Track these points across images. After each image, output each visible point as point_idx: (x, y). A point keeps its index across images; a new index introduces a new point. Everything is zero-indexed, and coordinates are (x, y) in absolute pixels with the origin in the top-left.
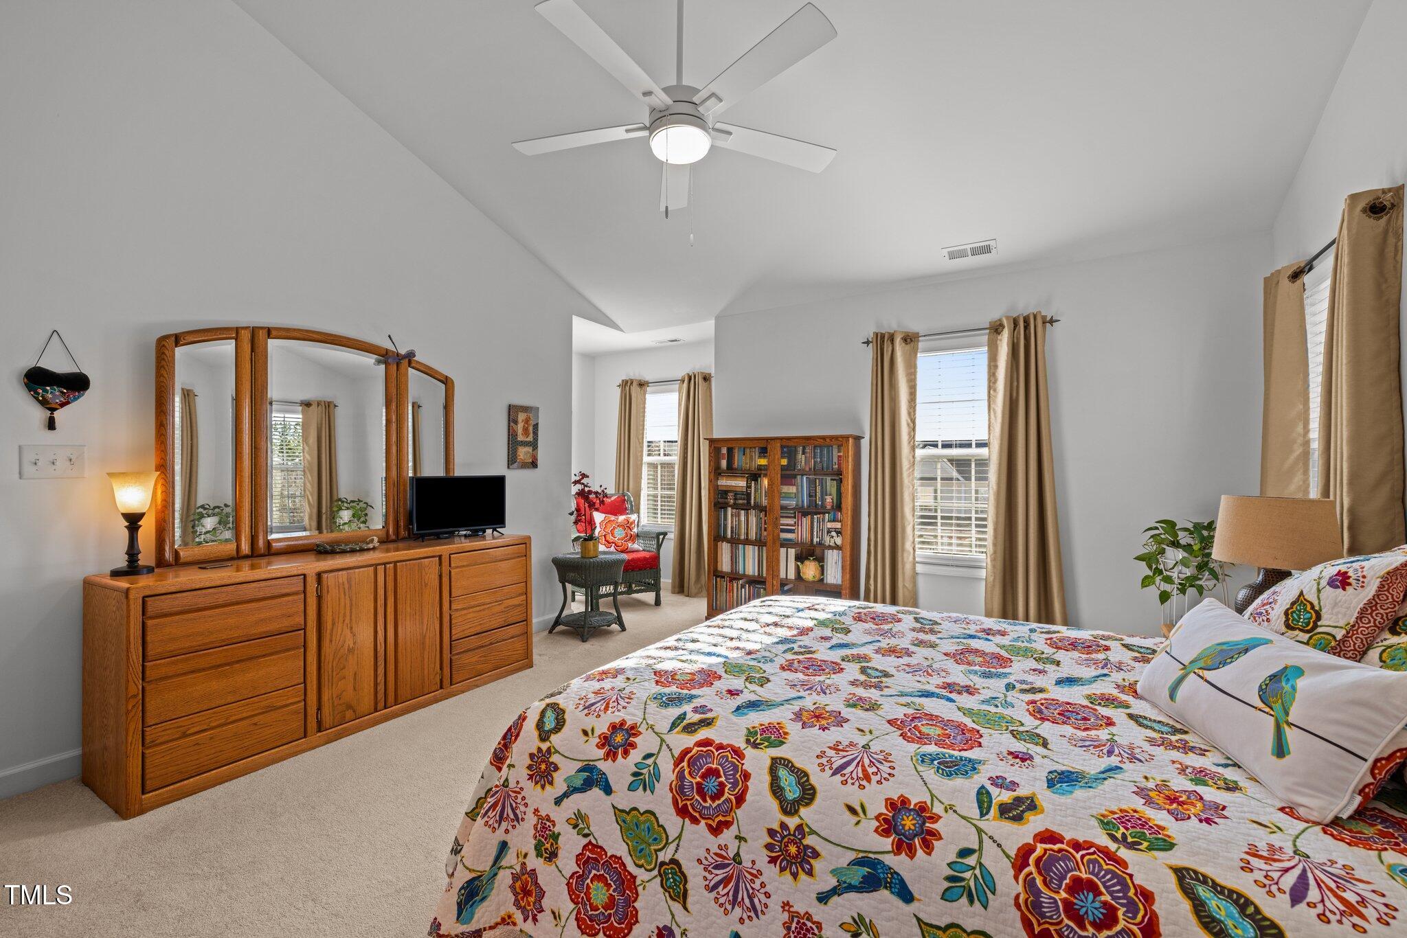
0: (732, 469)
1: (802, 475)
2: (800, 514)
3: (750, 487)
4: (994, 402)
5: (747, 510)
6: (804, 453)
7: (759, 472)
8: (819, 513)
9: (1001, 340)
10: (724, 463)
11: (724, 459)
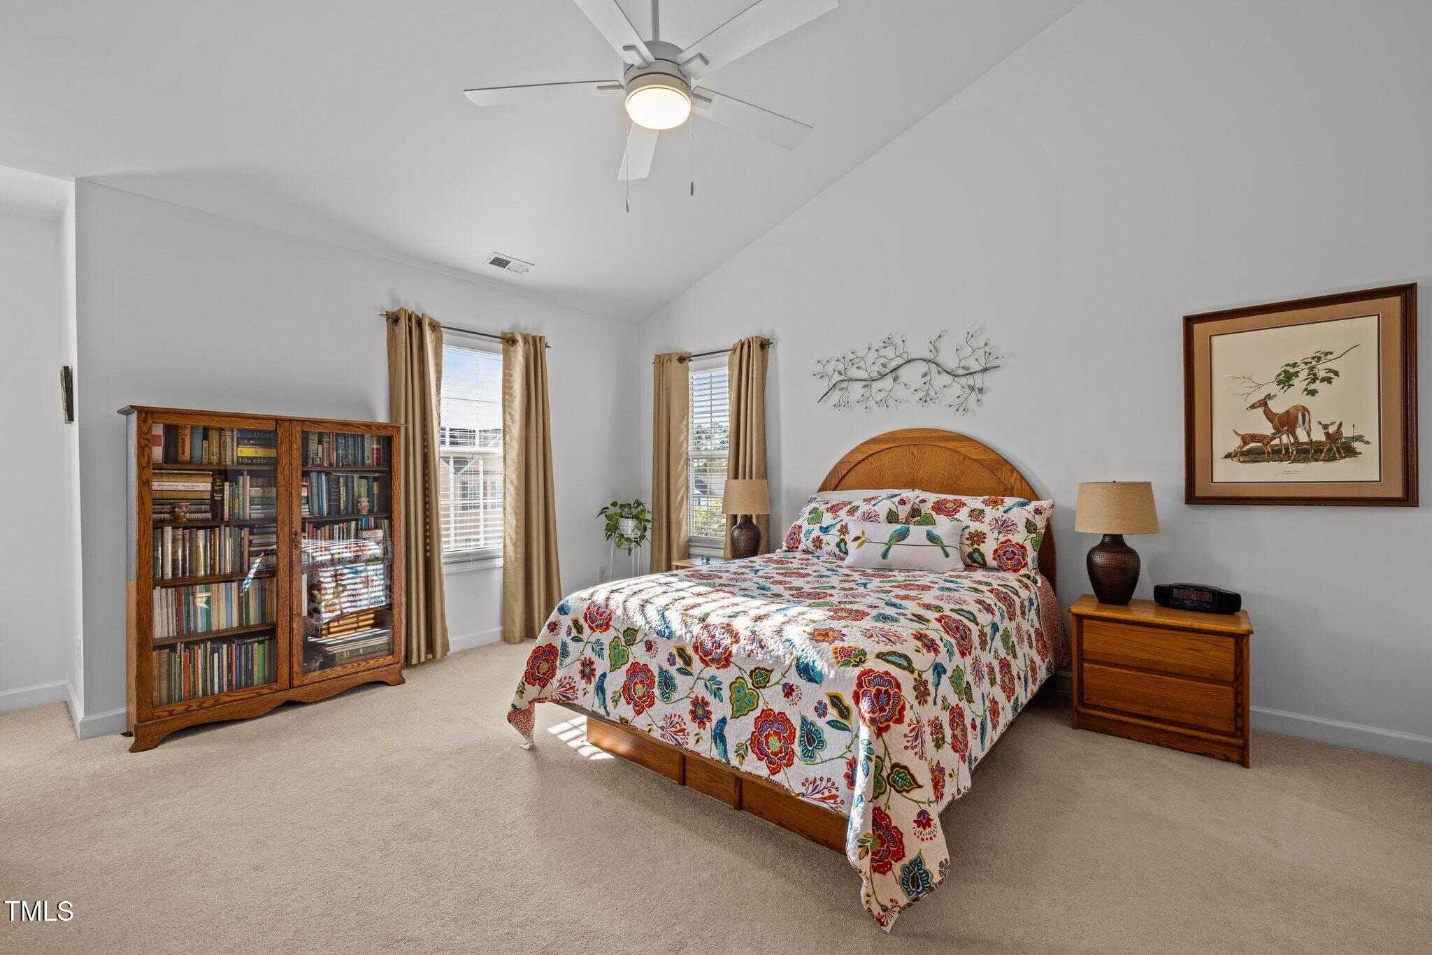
0: (176, 461)
1: (319, 472)
2: (311, 526)
3: (222, 491)
4: (510, 407)
5: (212, 528)
6: (320, 442)
7: (239, 468)
8: (342, 522)
9: (515, 352)
10: (158, 452)
11: (159, 445)
